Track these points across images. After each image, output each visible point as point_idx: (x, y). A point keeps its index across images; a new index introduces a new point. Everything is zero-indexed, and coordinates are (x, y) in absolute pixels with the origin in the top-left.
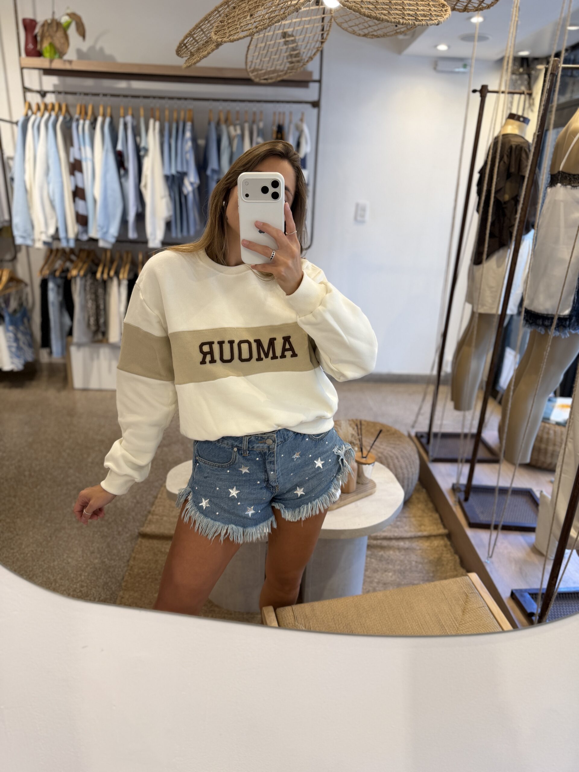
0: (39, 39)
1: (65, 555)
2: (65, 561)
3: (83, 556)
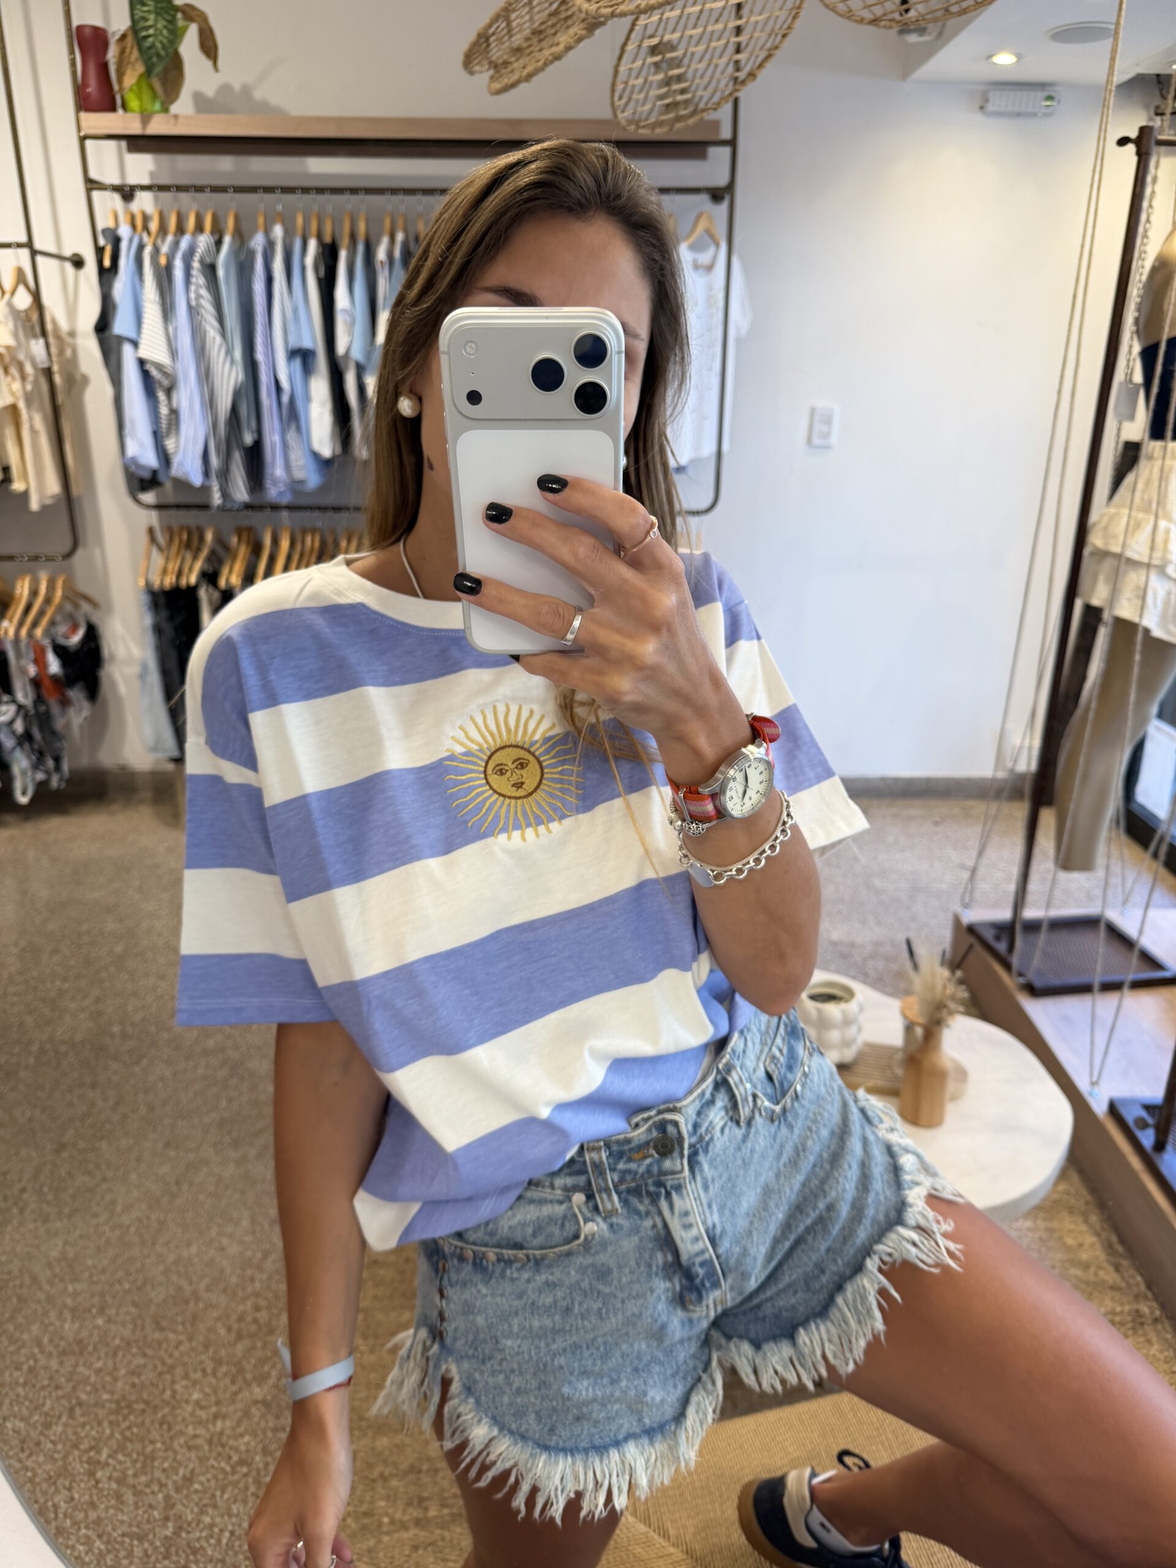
0: (113, 70)
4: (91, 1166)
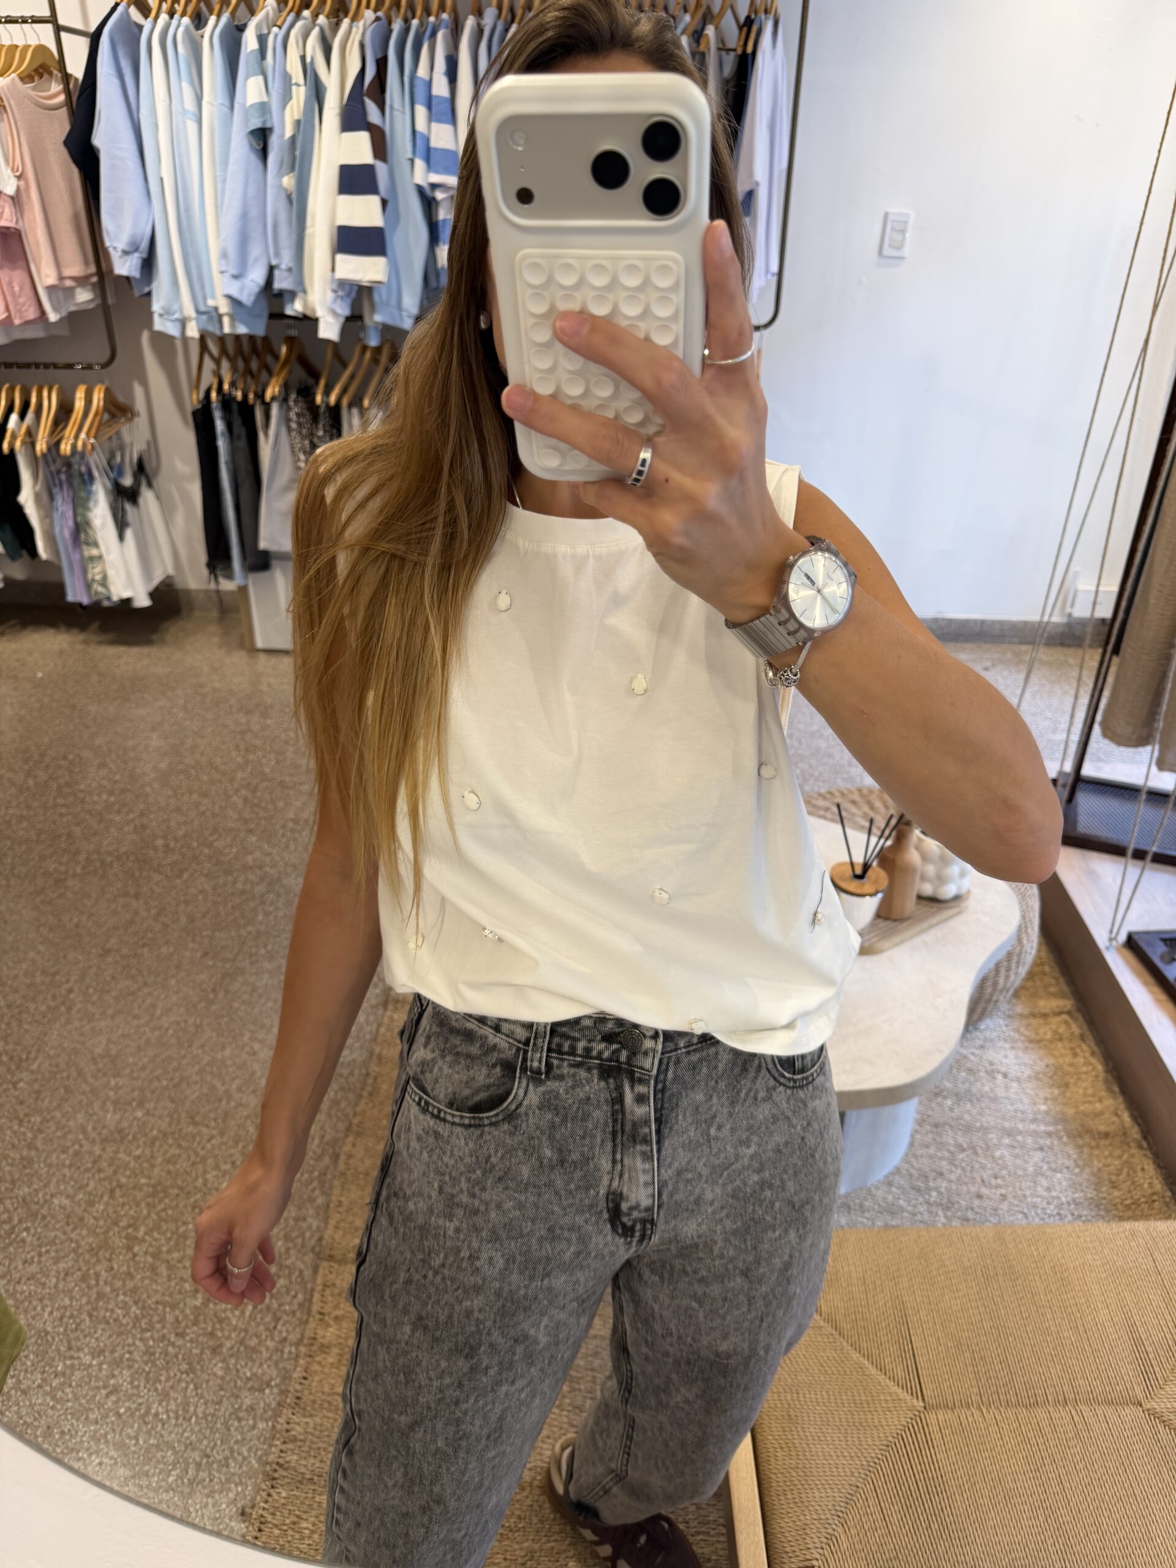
1: (247, 1036)
2: (247, 1049)
4: (134, 971)
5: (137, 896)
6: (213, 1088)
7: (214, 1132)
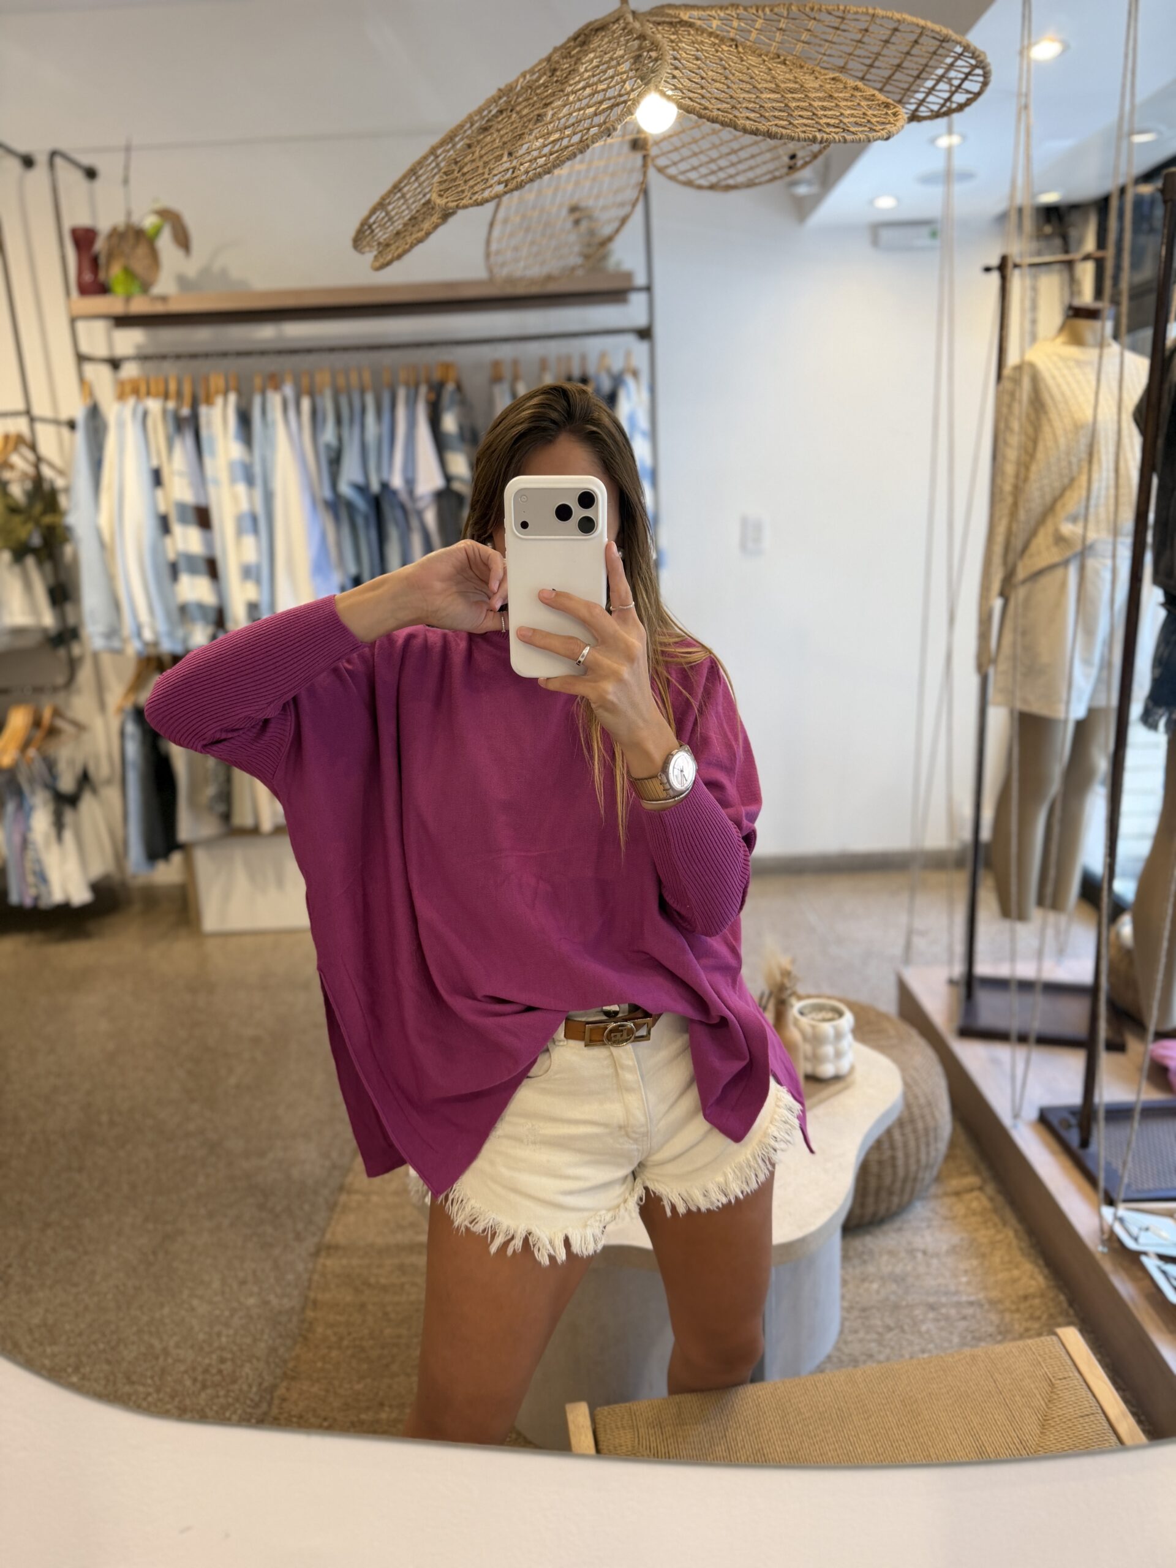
0: (102, 260)
1: (186, 1293)
2: (186, 1306)
3: (223, 1293)
5: (80, 1170)
6: (151, 1346)
7: (151, 1390)
